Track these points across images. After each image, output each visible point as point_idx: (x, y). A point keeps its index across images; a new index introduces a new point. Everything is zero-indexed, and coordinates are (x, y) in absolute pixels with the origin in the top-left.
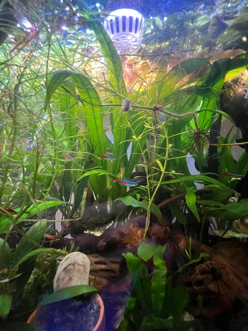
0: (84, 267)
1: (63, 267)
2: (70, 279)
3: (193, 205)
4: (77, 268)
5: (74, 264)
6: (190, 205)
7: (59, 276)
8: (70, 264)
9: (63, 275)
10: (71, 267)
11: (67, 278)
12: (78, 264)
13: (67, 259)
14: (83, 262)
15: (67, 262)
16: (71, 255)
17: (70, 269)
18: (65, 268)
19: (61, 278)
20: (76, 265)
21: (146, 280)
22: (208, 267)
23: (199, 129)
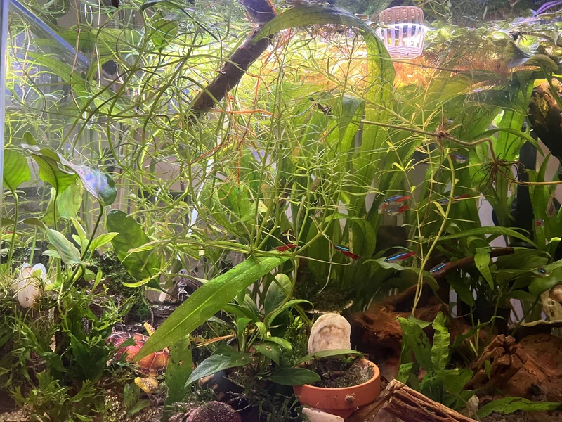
0: (343, 330)
1: (319, 327)
2: (328, 343)
3: (486, 267)
4: (334, 332)
5: (330, 327)
6: (482, 268)
7: (314, 337)
8: (325, 327)
9: (319, 337)
10: (327, 330)
11: (324, 341)
12: (335, 327)
13: (322, 320)
14: (342, 325)
15: (322, 323)
16: (327, 316)
17: (327, 332)
18: (320, 331)
19: (317, 340)
20: (333, 328)
21: (424, 345)
22: (500, 340)
23: (497, 159)
